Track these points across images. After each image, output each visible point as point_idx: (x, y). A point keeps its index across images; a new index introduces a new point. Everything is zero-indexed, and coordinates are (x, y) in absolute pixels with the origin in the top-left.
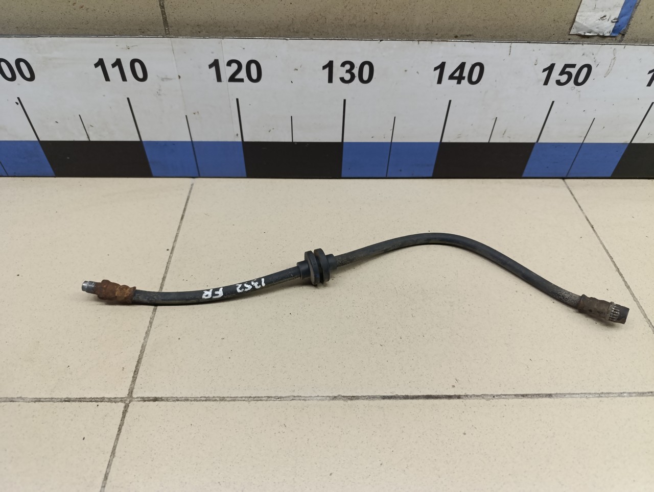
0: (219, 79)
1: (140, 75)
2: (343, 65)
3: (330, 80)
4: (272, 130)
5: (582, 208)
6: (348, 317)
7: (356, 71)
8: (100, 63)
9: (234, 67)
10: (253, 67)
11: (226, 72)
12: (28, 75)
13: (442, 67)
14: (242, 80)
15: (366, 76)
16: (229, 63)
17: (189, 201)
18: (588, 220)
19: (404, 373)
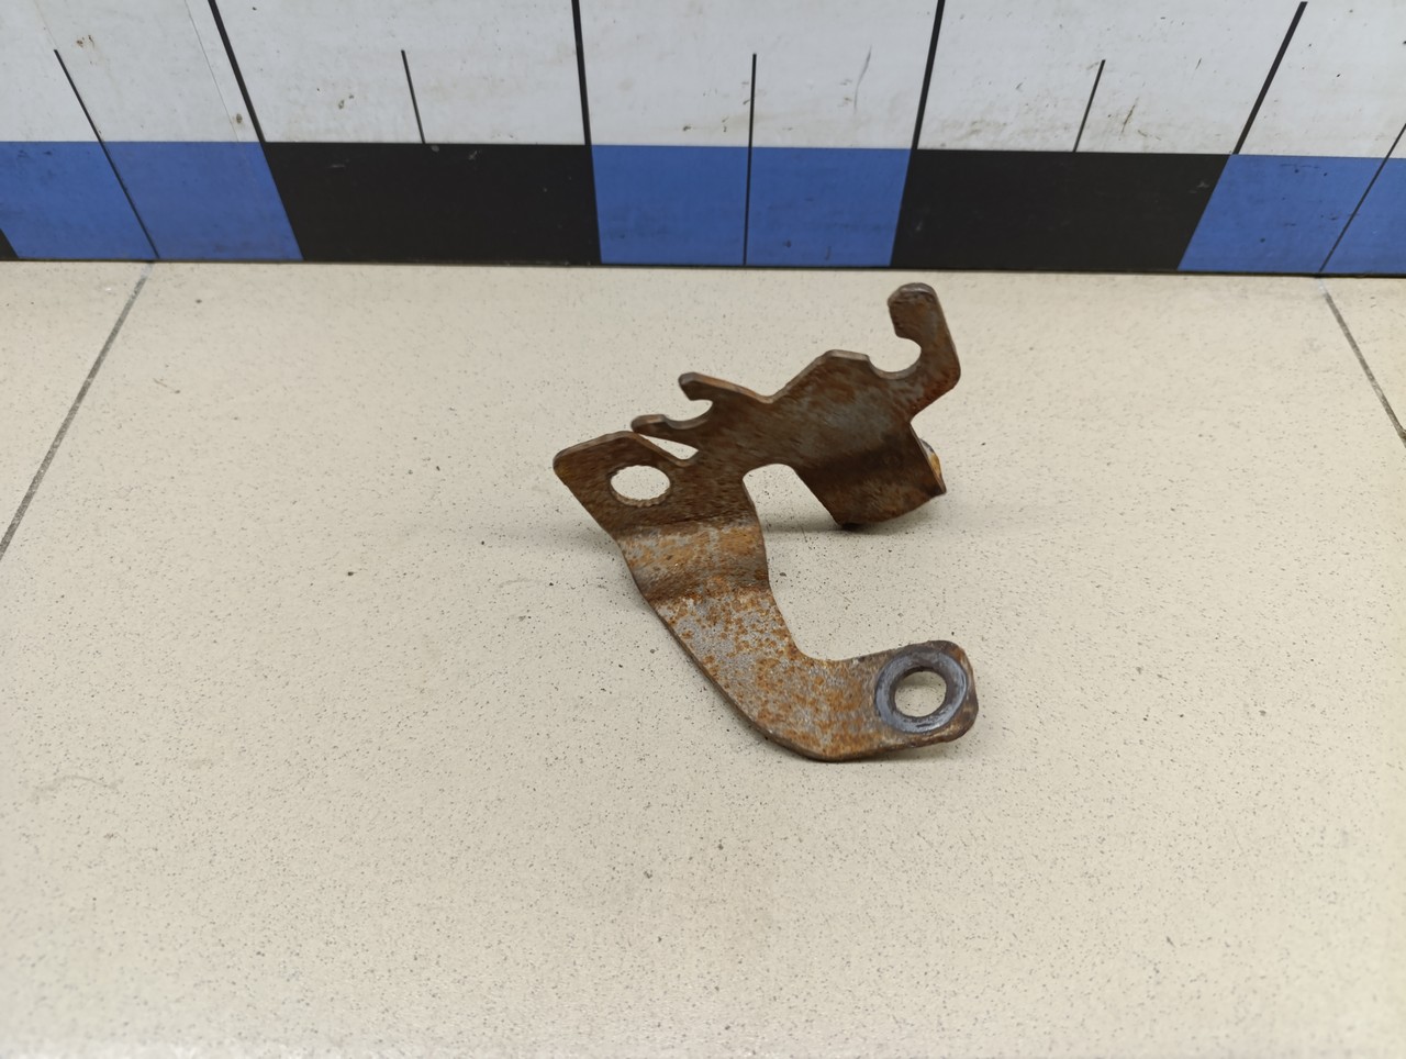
4: (348, 102)
5: (1372, 369)
6: (550, 761)
17: (118, 338)
18: (1390, 411)
19: (712, 986)
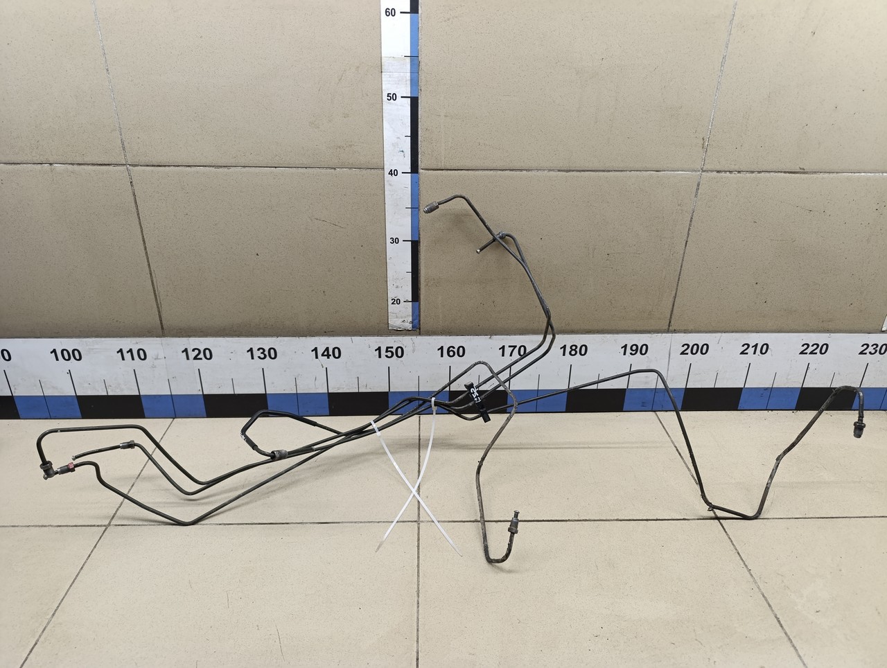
0: (188, 358)
1: (142, 357)
2: (259, 350)
3: (253, 358)
7: (266, 353)
8: (121, 351)
9: (197, 352)
10: (207, 352)
11: (192, 355)
12: (78, 357)
13: (316, 349)
14: (201, 359)
15: (273, 356)
16: (193, 350)
